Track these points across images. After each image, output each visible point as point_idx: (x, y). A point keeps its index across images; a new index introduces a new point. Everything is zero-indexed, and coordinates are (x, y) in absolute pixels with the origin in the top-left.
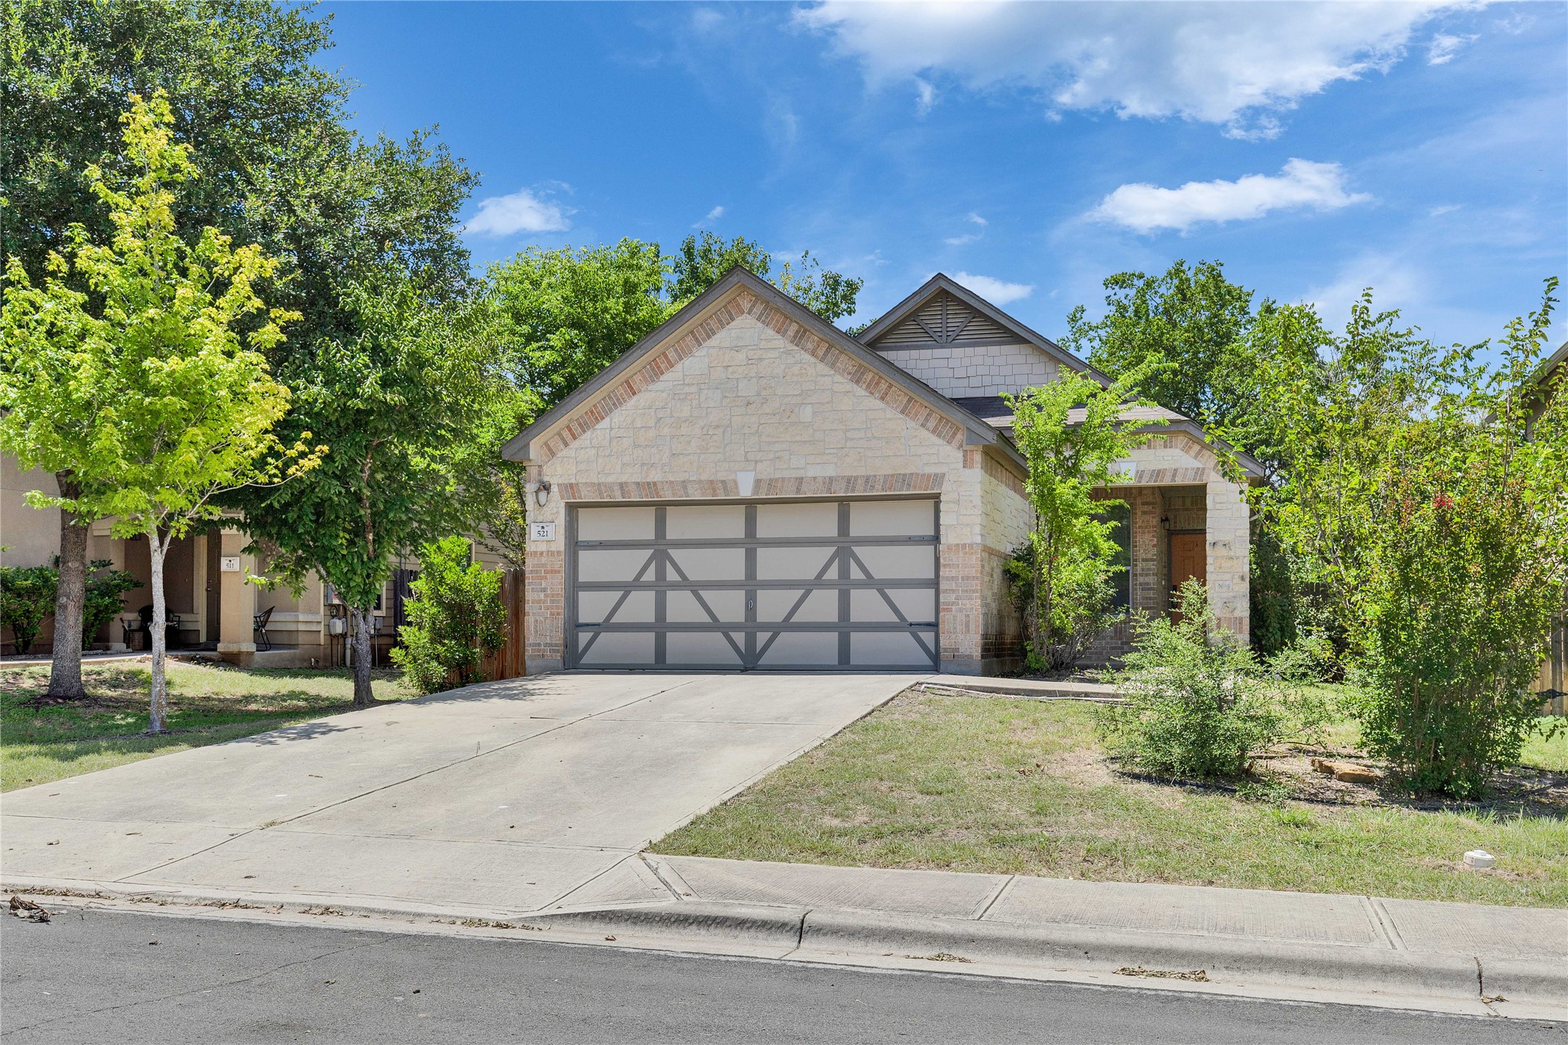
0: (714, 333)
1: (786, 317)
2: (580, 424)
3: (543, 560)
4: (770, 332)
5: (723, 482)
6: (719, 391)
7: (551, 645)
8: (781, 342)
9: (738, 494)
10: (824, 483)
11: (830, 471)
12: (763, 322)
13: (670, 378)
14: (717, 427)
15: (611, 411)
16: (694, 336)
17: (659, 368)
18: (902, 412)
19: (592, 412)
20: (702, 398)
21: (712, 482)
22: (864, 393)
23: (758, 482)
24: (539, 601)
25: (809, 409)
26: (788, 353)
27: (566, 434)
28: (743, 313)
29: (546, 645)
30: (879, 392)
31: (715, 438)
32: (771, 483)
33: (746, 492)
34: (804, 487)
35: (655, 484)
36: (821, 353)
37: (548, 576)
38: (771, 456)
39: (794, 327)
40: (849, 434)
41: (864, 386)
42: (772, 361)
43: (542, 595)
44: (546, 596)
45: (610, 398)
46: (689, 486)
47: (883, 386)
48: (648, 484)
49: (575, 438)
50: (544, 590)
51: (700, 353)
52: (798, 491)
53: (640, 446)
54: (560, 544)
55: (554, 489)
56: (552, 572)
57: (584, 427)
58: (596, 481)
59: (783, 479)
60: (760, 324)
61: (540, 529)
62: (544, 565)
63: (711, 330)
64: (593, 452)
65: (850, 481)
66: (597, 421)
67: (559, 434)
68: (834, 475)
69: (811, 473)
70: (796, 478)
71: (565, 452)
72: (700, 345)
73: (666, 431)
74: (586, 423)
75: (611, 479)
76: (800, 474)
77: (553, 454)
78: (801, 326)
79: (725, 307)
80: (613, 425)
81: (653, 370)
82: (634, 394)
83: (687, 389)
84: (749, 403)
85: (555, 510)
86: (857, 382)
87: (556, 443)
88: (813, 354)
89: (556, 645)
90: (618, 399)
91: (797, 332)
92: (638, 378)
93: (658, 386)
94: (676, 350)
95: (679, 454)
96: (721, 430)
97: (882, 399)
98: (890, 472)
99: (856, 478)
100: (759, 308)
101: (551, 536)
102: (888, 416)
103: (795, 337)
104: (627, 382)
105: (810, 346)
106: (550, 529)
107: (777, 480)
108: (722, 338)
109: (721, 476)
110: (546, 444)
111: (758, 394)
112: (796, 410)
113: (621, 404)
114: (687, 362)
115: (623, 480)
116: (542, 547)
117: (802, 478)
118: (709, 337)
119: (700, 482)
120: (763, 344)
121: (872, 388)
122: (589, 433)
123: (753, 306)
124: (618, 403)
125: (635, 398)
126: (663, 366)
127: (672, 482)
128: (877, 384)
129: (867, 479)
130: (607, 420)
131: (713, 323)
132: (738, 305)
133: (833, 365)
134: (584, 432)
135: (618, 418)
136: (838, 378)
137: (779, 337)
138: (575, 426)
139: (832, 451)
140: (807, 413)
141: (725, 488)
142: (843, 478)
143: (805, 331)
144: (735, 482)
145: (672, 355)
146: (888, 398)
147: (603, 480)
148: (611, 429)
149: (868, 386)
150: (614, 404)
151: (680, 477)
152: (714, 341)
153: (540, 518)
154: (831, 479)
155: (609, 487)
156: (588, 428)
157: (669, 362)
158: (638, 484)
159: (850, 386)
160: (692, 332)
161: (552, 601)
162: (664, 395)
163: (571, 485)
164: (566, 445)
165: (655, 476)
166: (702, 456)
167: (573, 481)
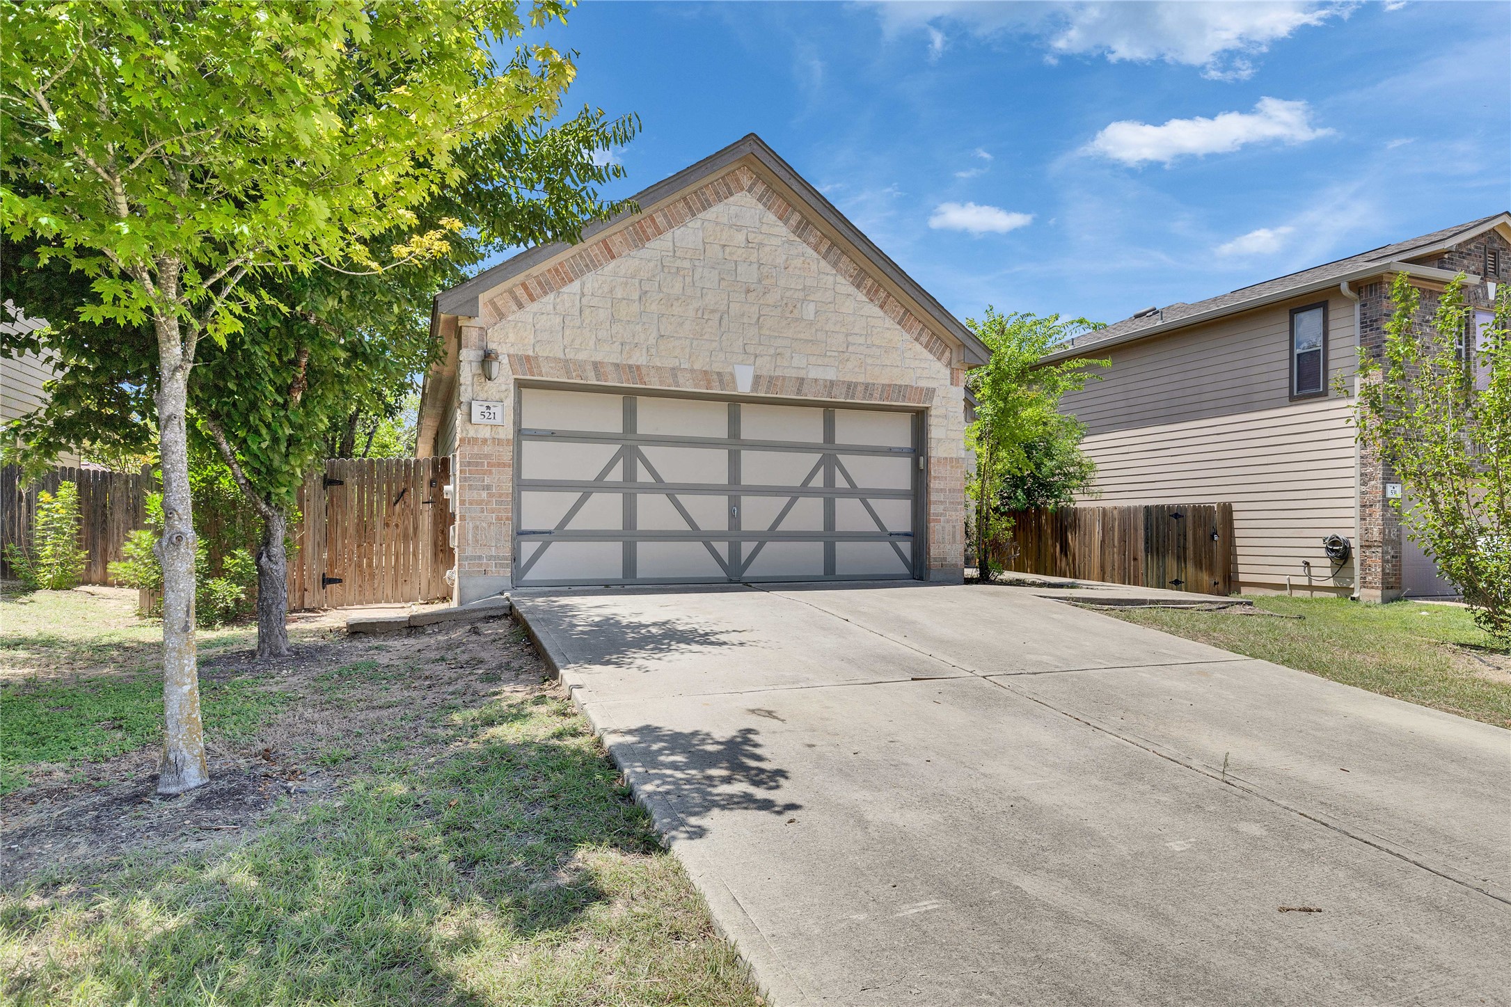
0: (710, 205)
1: (789, 205)
2: (540, 283)
3: (486, 450)
4: (771, 217)
5: (719, 374)
6: (717, 272)
7: (496, 558)
8: (782, 230)
9: (735, 389)
10: (825, 386)
11: (831, 375)
12: (765, 205)
13: (658, 246)
14: (713, 311)
15: (582, 273)
16: (687, 204)
17: (644, 232)
18: (899, 323)
19: (557, 270)
20: (697, 276)
21: (706, 372)
22: (864, 299)
23: (757, 379)
24: (480, 502)
25: (812, 307)
26: (790, 242)
27: (520, 292)
28: (742, 189)
29: (490, 558)
30: (879, 299)
31: (710, 323)
32: (771, 381)
33: (744, 387)
34: (805, 389)
35: (638, 367)
36: (823, 249)
37: (494, 470)
38: (772, 351)
39: (796, 217)
40: (850, 339)
41: (865, 292)
42: (773, 248)
43: (484, 495)
44: (490, 495)
45: (581, 257)
46: (679, 374)
47: (882, 294)
48: (630, 367)
49: (532, 299)
50: (488, 487)
51: (694, 224)
52: (799, 392)
53: (620, 321)
54: (507, 432)
55: (504, 360)
56: (499, 465)
57: (546, 287)
58: (562, 356)
59: (784, 378)
60: (760, 206)
61: (484, 409)
62: (486, 456)
63: (707, 200)
64: (558, 320)
65: (851, 387)
66: (564, 284)
67: (511, 292)
68: (835, 378)
69: (813, 374)
70: (798, 378)
71: (519, 315)
72: (694, 215)
73: (654, 307)
74: (548, 283)
75: (582, 356)
76: (802, 374)
77: (501, 316)
78: (803, 217)
79: (723, 178)
80: (585, 290)
81: (637, 233)
82: (613, 257)
83: (678, 263)
84: (748, 291)
85: (503, 387)
86: (858, 287)
87: (505, 302)
88: (816, 249)
89: (505, 558)
90: (592, 261)
91: (800, 223)
92: (617, 239)
93: (643, 253)
94: (665, 216)
95: (669, 337)
96: (717, 316)
97: (881, 307)
98: (886, 382)
99: (856, 384)
100: (760, 188)
101: (498, 420)
102: (886, 326)
103: (797, 227)
104: (604, 241)
105: (812, 240)
106: (497, 410)
107: (777, 378)
108: (717, 212)
109: (717, 367)
110: (492, 302)
111: (760, 281)
112: (799, 306)
113: (595, 266)
114: (678, 232)
115: (598, 359)
116: (485, 433)
117: (803, 379)
118: (705, 209)
119: (692, 371)
120: (765, 229)
121: (871, 294)
122: (551, 296)
123: (754, 184)
124: (592, 265)
125: (613, 264)
126: (649, 231)
127: (658, 369)
128: (877, 291)
129: (867, 386)
130: (576, 285)
131: (709, 193)
132: (737, 180)
133: (835, 265)
134: (546, 293)
135: (592, 281)
136: (840, 279)
137: (780, 223)
138: (532, 284)
139: (834, 354)
140: (809, 311)
141: (721, 381)
142: (843, 382)
143: (808, 223)
144: (732, 375)
145: (660, 219)
146: (886, 307)
147: (570, 355)
148: (583, 295)
149: (868, 292)
150: (587, 266)
151: (670, 363)
152: (711, 214)
153: (483, 396)
154: (832, 383)
155: (580, 365)
156: (552, 289)
157: (657, 227)
158: (617, 365)
159: (852, 289)
160: (685, 199)
161: (499, 503)
162: (652, 264)
163: (528, 358)
164: (520, 306)
165: (639, 358)
166: (695, 343)
167: (531, 353)
